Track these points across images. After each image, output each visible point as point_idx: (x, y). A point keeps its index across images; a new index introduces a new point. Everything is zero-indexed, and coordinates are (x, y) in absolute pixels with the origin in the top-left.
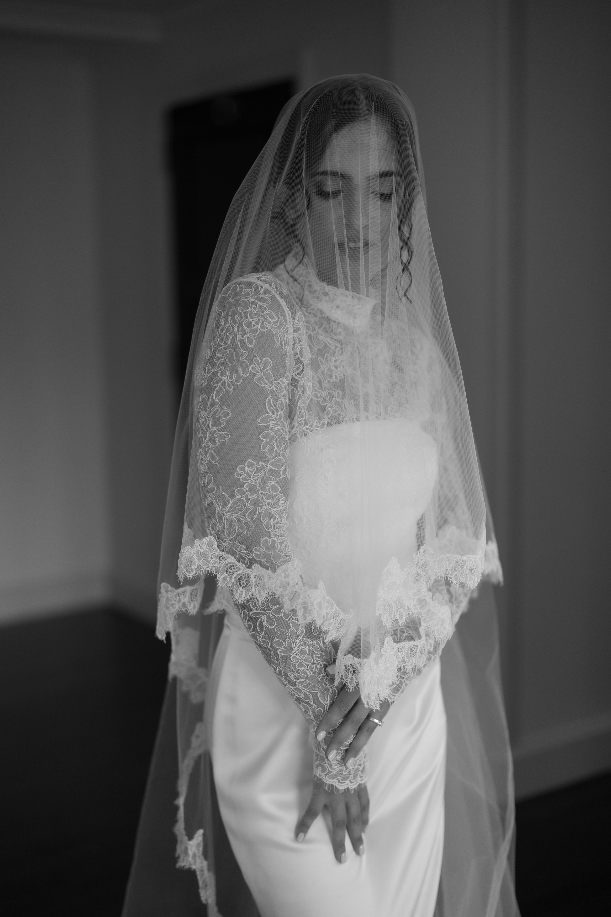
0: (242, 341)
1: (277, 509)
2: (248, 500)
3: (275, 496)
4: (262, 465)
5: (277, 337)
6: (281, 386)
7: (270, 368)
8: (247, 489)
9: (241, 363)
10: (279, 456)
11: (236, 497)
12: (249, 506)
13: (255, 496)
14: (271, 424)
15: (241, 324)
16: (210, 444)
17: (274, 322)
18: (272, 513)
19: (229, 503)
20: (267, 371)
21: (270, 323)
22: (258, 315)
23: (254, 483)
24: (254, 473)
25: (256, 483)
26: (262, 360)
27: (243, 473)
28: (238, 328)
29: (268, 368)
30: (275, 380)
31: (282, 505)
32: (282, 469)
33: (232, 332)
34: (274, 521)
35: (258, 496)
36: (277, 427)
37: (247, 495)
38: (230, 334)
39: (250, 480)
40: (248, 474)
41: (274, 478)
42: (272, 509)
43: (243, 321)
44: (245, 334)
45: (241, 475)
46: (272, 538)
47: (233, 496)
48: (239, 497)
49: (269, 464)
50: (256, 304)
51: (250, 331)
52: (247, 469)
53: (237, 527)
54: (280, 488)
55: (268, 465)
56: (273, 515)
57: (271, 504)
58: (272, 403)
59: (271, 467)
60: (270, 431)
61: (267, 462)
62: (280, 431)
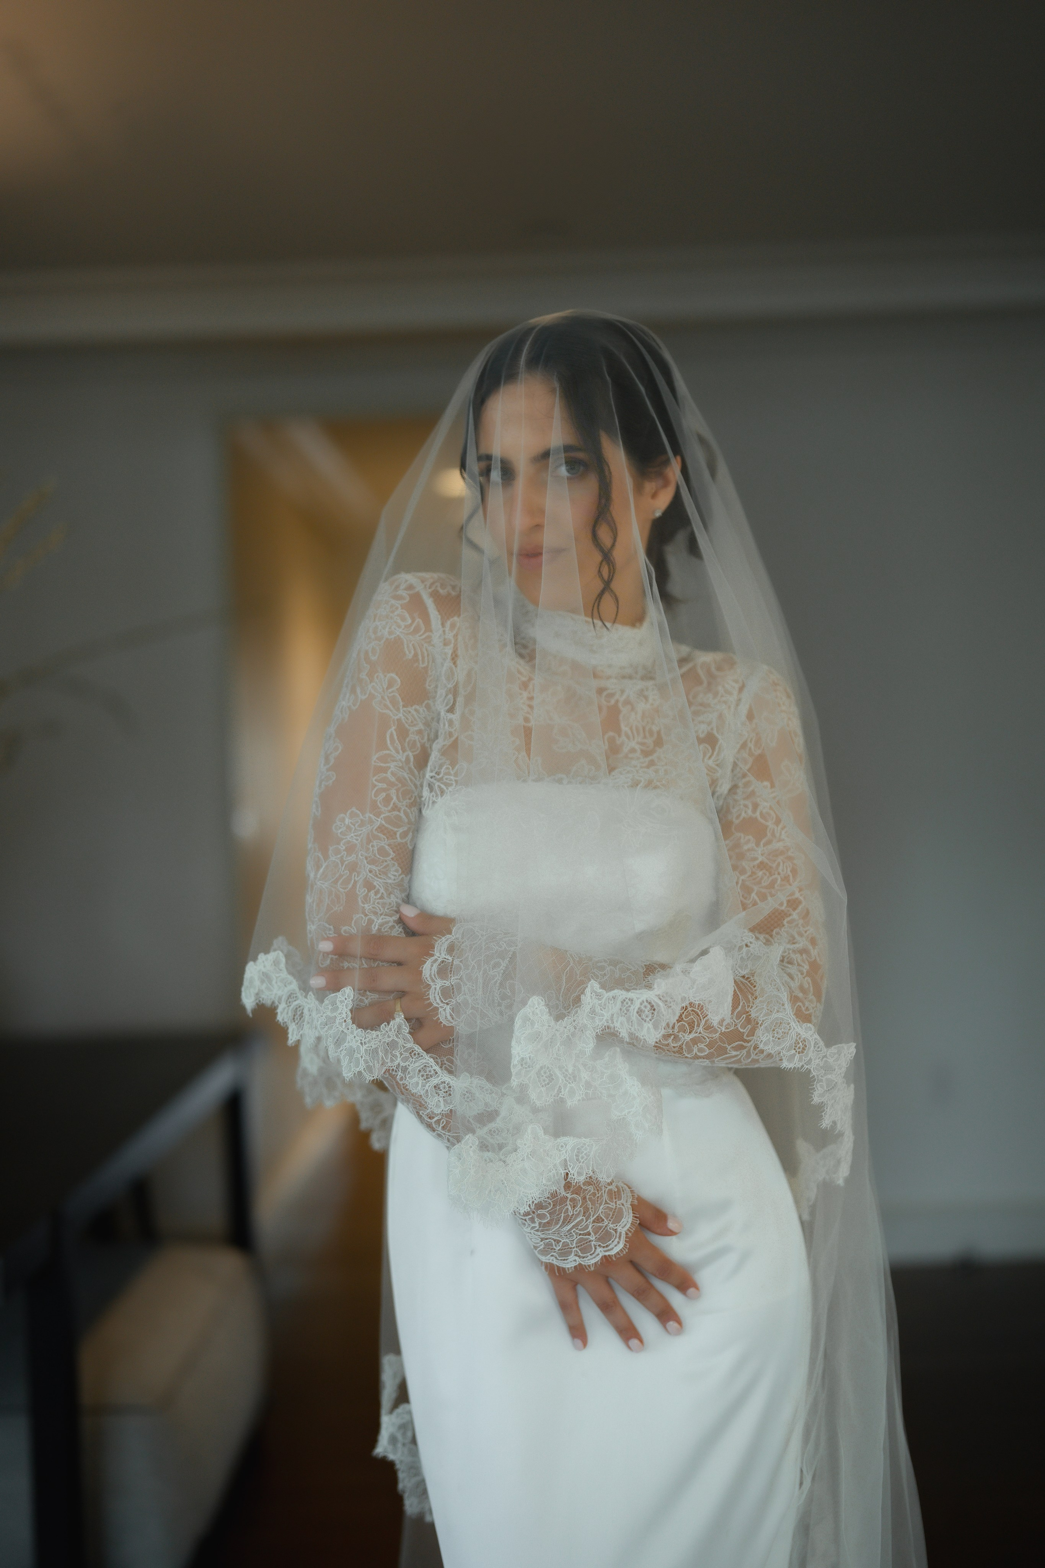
0: (366, 652)
1: (385, 881)
2: (342, 862)
3: (383, 862)
4: (370, 817)
5: (408, 647)
6: (413, 716)
7: (397, 689)
8: (344, 848)
9: (361, 681)
10: (399, 811)
11: (330, 858)
12: (343, 871)
13: (352, 858)
14: (392, 766)
15: (369, 628)
16: (318, 789)
17: (406, 627)
18: (375, 884)
19: (322, 866)
20: (392, 692)
21: (399, 627)
22: (387, 616)
23: (354, 841)
24: (356, 826)
25: (357, 840)
26: (385, 676)
27: (343, 826)
28: (367, 632)
29: (394, 689)
30: (404, 706)
31: (393, 877)
32: (401, 830)
33: (360, 642)
34: (376, 895)
35: (357, 859)
36: (403, 772)
37: (343, 856)
38: (358, 644)
39: (350, 836)
40: (348, 828)
41: (385, 837)
42: (376, 878)
43: (372, 624)
44: (370, 643)
45: (340, 828)
46: (368, 917)
47: (326, 857)
48: (333, 859)
49: (381, 819)
50: (388, 603)
51: (376, 639)
52: (347, 821)
53: (327, 900)
54: (392, 853)
55: (379, 820)
56: (375, 887)
57: (374, 872)
58: (396, 737)
59: (383, 822)
60: (389, 775)
61: (378, 815)
62: (405, 779)
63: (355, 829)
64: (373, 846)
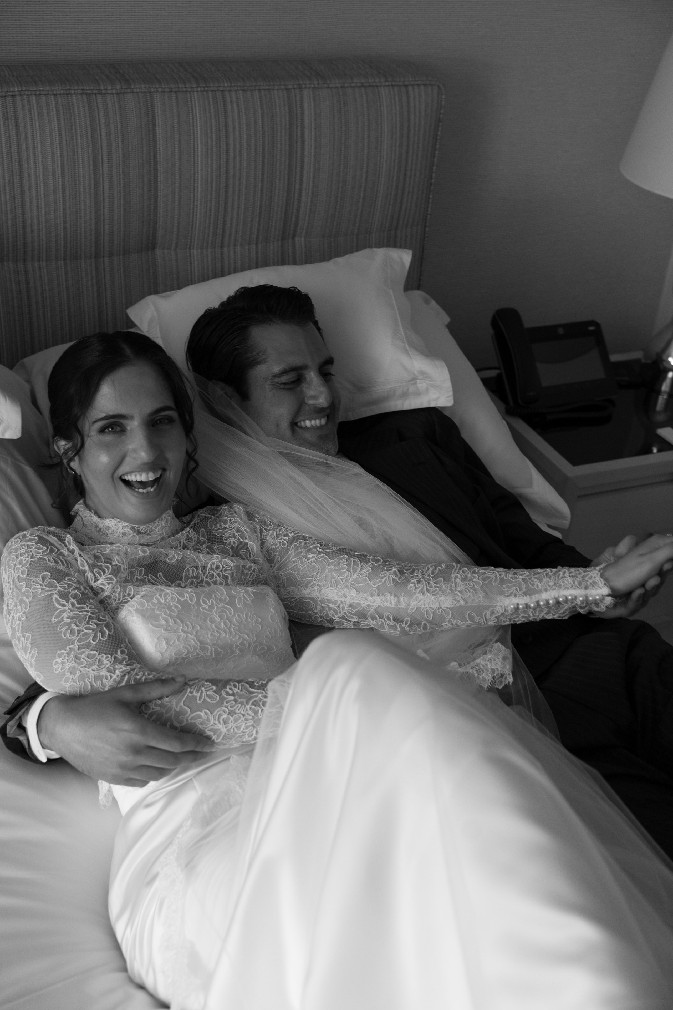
2: (75, 681)
3: (96, 661)
4: (70, 648)
7: (50, 578)
8: (69, 673)
13: (78, 674)
14: (65, 615)
18: (101, 674)
23: (71, 665)
25: (73, 663)
27: (59, 666)
31: (107, 662)
32: (91, 638)
35: (80, 672)
36: (73, 613)
37: (72, 679)
39: (67, 666)
40: (62, 663)
41: (86, 649)
42: (99, 671)
45: (58, 668)
48: (68, 685)
52: (60, 660)
54: (97, 652)
55: (76, 644)
56: (103, 676)
58: (60, 599)
59: (79, 644)
60: (66, 620)
61: (73, 643)
62: (77, 614)
63: (67, 660)
64: (83, 659)
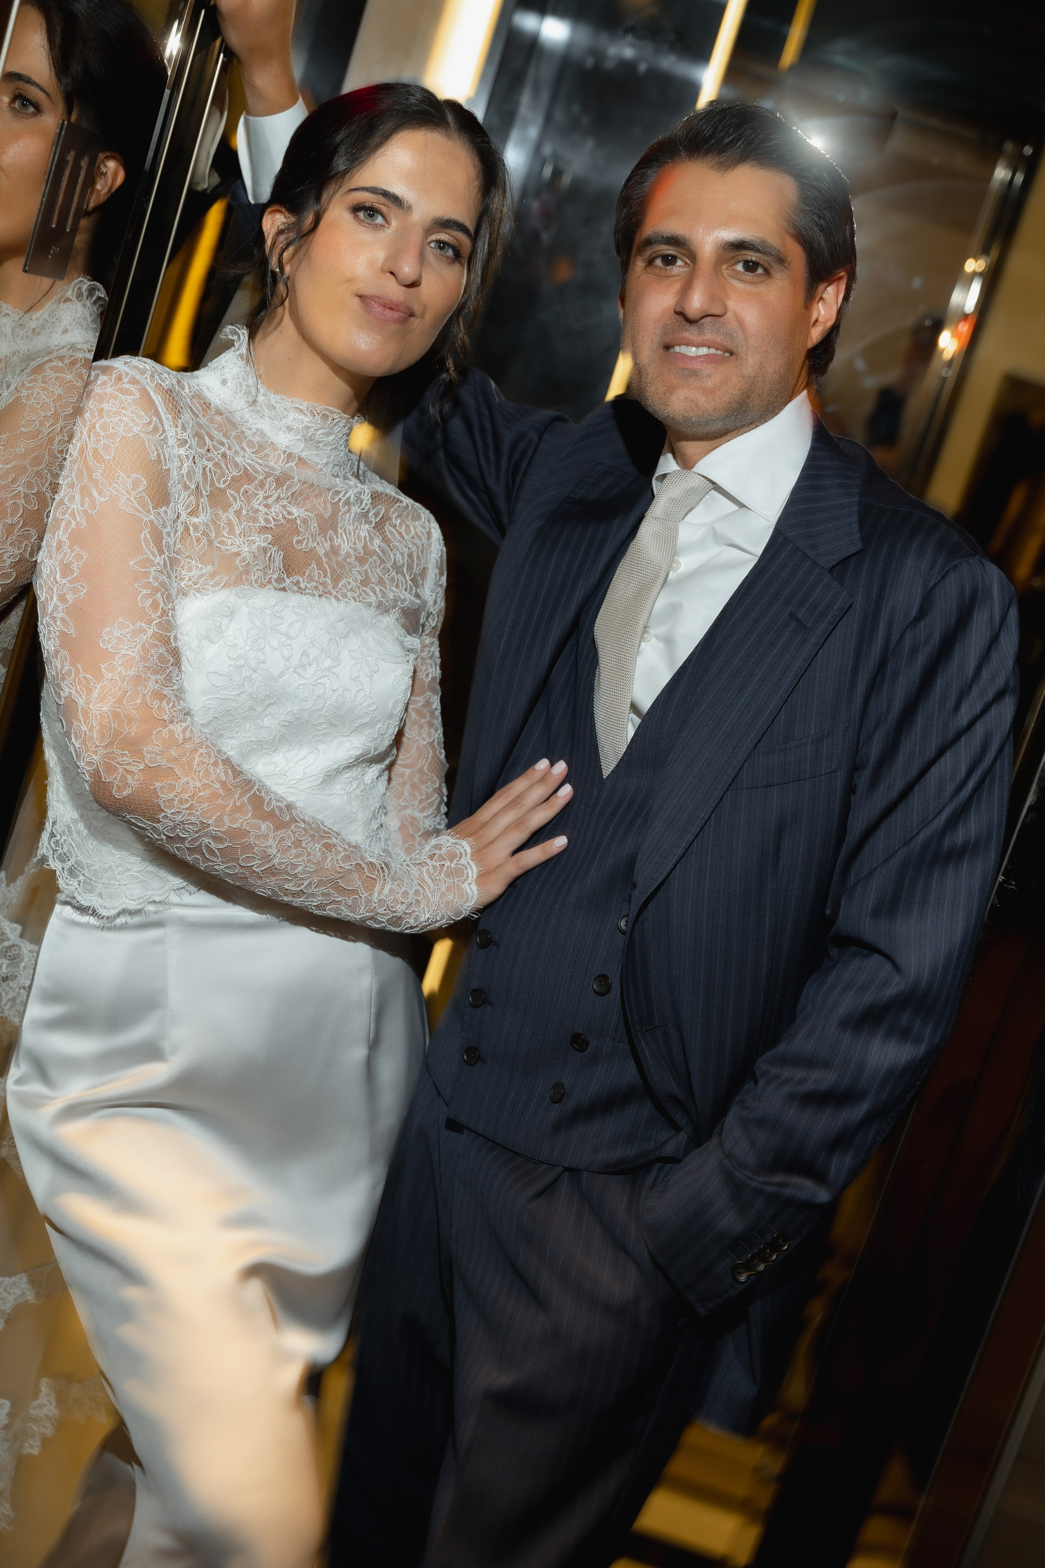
0: (95, 450)
5: (147, 446)
9: (96, 482)
15: (93, 427)
16: (59, 604)
17: (143, 425)
20: (139, 492)
21: (136, 425)
22: (118, 413)
26: (129, 478)
28: (90, 430)
29: (139, 489)
33: (81, 438)
38: (77, 441)
43: (96, 423)
44: (99, 441)
49: (153, 626)
50: (115, 398)
51: (107, 436)
